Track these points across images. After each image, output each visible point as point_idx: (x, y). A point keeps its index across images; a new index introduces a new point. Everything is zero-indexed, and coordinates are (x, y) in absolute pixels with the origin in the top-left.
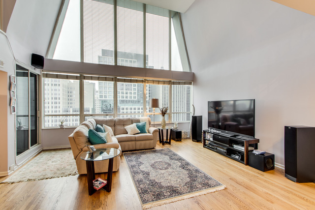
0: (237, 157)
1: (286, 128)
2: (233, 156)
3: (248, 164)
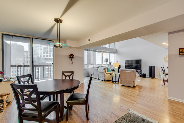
3: (140, 77)
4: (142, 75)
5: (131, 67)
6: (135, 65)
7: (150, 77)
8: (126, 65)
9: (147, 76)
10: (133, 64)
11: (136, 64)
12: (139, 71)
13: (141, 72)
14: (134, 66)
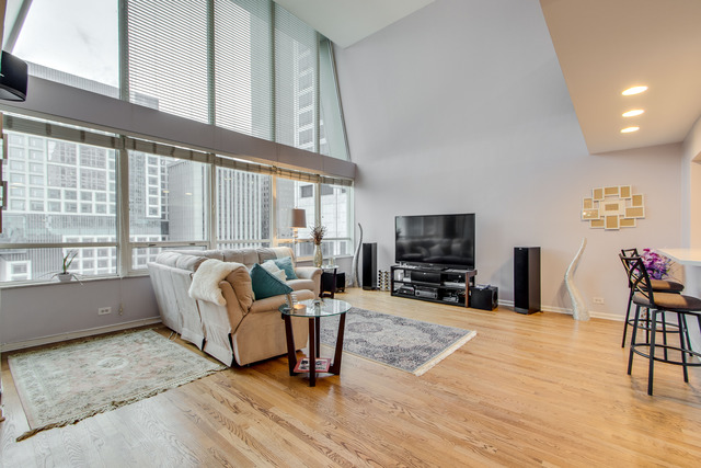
0: (453, 299)
1: (516, 249)
2: (446, 299)
3: (470, 306)
4: (476, 298)
5: (424, 252)
6: (440, 242)
7: (517, 305)
8: (404, 241)
9: (500, 302)
10: (435, 240)
11: (446, 240)
12: (463, 275)
13: (473, 280)
14: (436, 248)
